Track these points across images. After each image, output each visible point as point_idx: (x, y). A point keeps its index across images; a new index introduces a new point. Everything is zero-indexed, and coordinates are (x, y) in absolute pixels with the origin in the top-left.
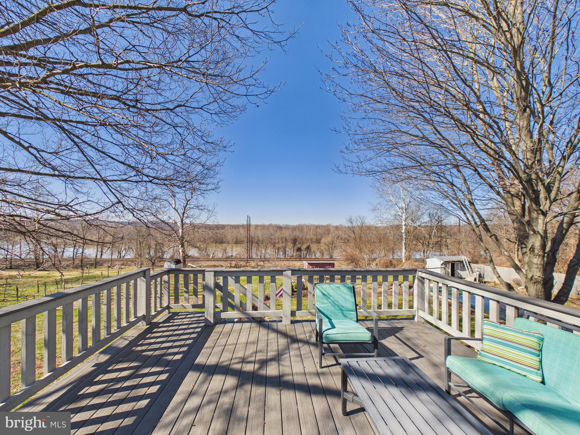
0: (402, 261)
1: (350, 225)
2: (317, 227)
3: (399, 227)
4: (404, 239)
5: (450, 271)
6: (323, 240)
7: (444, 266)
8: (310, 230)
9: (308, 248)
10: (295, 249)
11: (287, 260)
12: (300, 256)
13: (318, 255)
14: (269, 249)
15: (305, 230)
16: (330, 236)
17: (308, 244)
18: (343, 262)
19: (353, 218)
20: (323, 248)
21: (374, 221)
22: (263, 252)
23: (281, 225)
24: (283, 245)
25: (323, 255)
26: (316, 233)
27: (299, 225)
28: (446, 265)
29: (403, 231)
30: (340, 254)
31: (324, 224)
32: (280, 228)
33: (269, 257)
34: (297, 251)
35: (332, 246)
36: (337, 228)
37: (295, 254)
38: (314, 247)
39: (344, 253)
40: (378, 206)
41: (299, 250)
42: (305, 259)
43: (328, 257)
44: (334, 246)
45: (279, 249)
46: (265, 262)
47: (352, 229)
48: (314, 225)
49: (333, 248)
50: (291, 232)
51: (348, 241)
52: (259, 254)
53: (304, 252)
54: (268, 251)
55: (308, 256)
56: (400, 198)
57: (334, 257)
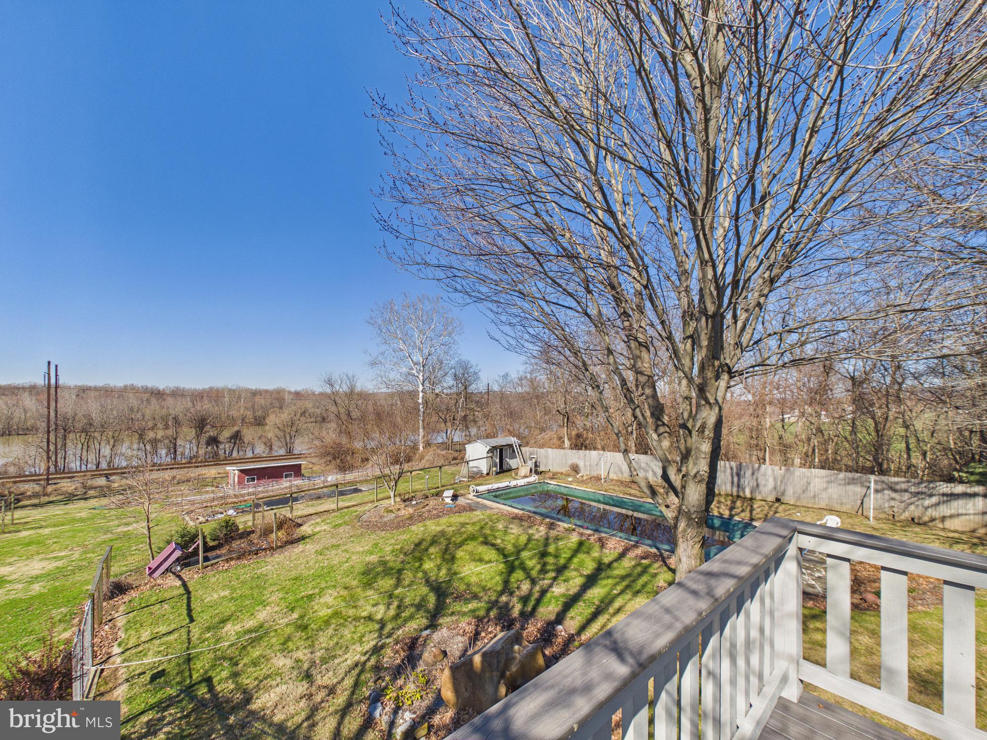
0: (418, 449)
1: (328, 390)
2: (255, 393)
3: (413, 394)
4: (421, 414)
5: (498, 461)
6: (272, 419)
7: (490, 454)
8: (239, 398)
9: (236, 437)
10: (204, 439)
11: (181, 466)
12: (216, 454)
13: (260, 449)
14: (126, 444)
15: (227, 399)
16: (286, 412)
17: (236, 428)
18: (314, 460)
19: (335, 377)
20: (270, 435)
21: (375, 383)
22: (106, 451)
23: (161, 387)
24: (169, 432)
25: (271, 449)
26: (253, 406)
27: (211, 389)
28: (493, 452)
29: (420, 401)
30: (309, 446)
31: (271, 387)
32: (158, 394)
33: (124, 464)
34: (208, 444)
35: (290, 432)
36: (297, 394)
37: (202, 452)
38: (249, 434)
39: (317, 443)
40: (380, 358)
41: (213, 441)
42: (229, 460)
43: (282, 452)
44: (294, 429)
45: (155, 442)
46: (112, 478)
47: (333, 398)
48: (247, 390)
49: (293, 433)
50: (190, 404)
51: (324, 419)
52: (92, 457)
53: (225, 447)
54: (124, 448)
55: (235, 454)
56: (414, 348)
57: (295, 452)
